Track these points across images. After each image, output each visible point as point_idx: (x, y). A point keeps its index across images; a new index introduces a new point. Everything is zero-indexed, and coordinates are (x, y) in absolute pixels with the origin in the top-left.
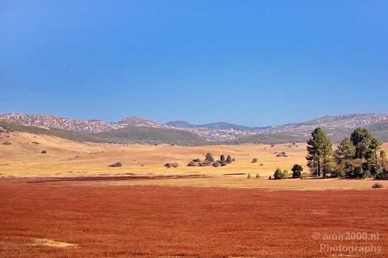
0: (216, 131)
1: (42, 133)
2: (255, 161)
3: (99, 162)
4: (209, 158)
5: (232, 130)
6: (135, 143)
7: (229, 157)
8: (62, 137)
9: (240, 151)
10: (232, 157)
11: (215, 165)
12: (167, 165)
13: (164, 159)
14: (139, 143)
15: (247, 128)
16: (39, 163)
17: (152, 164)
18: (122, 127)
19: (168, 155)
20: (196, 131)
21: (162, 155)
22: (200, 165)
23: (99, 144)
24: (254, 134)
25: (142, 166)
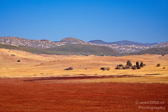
0: (123, 46)
1: (13, 49)
2: (158, 65)
3: (58, 67)
4: (129, 63)
5: (134, 46)
6: (74, 54)
7: (142, 63)
8: (27, 51)
9: (147, 59)
10: (144, 63)
11: (133, 68)
12: (102, 69)
13: (99, 64)
14: (76, 55)
15: (142, 44)
16: (17, 68)
17: (92, 68)
18: (63, 44)
19: (101, 62)
20: (110, 46)
21: (97, 62)
22: (124, 69)
23: (50, 55)
24: (148, 48)
25: (86, 69)
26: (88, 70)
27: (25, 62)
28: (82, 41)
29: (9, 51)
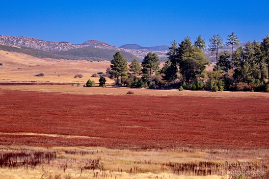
25: (59, 76)
26: (61, 77)
27: (8, 66)
28: (107, 44)
29: (7, 54)
